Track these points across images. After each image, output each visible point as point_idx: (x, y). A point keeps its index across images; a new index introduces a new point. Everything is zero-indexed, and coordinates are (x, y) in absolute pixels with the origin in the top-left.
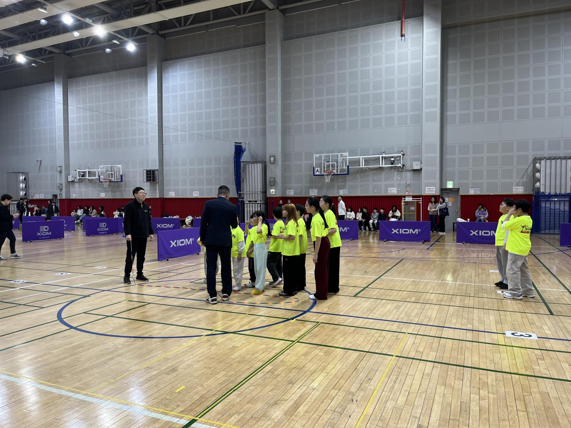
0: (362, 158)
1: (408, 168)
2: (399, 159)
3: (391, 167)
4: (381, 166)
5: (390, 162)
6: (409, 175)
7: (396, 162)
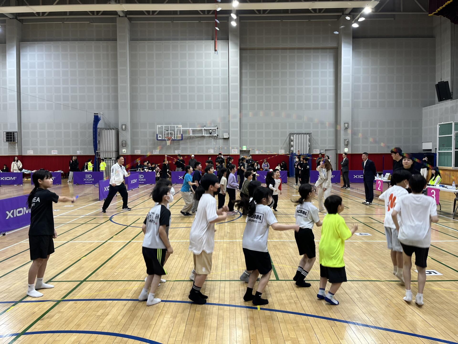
0: (191, 129)
1: (220, 137)
2: (214, 131)
3: (210, 136)
4: (203, 135)
5: (209, 133)
6: (221, 141)
7: (213, 133)
